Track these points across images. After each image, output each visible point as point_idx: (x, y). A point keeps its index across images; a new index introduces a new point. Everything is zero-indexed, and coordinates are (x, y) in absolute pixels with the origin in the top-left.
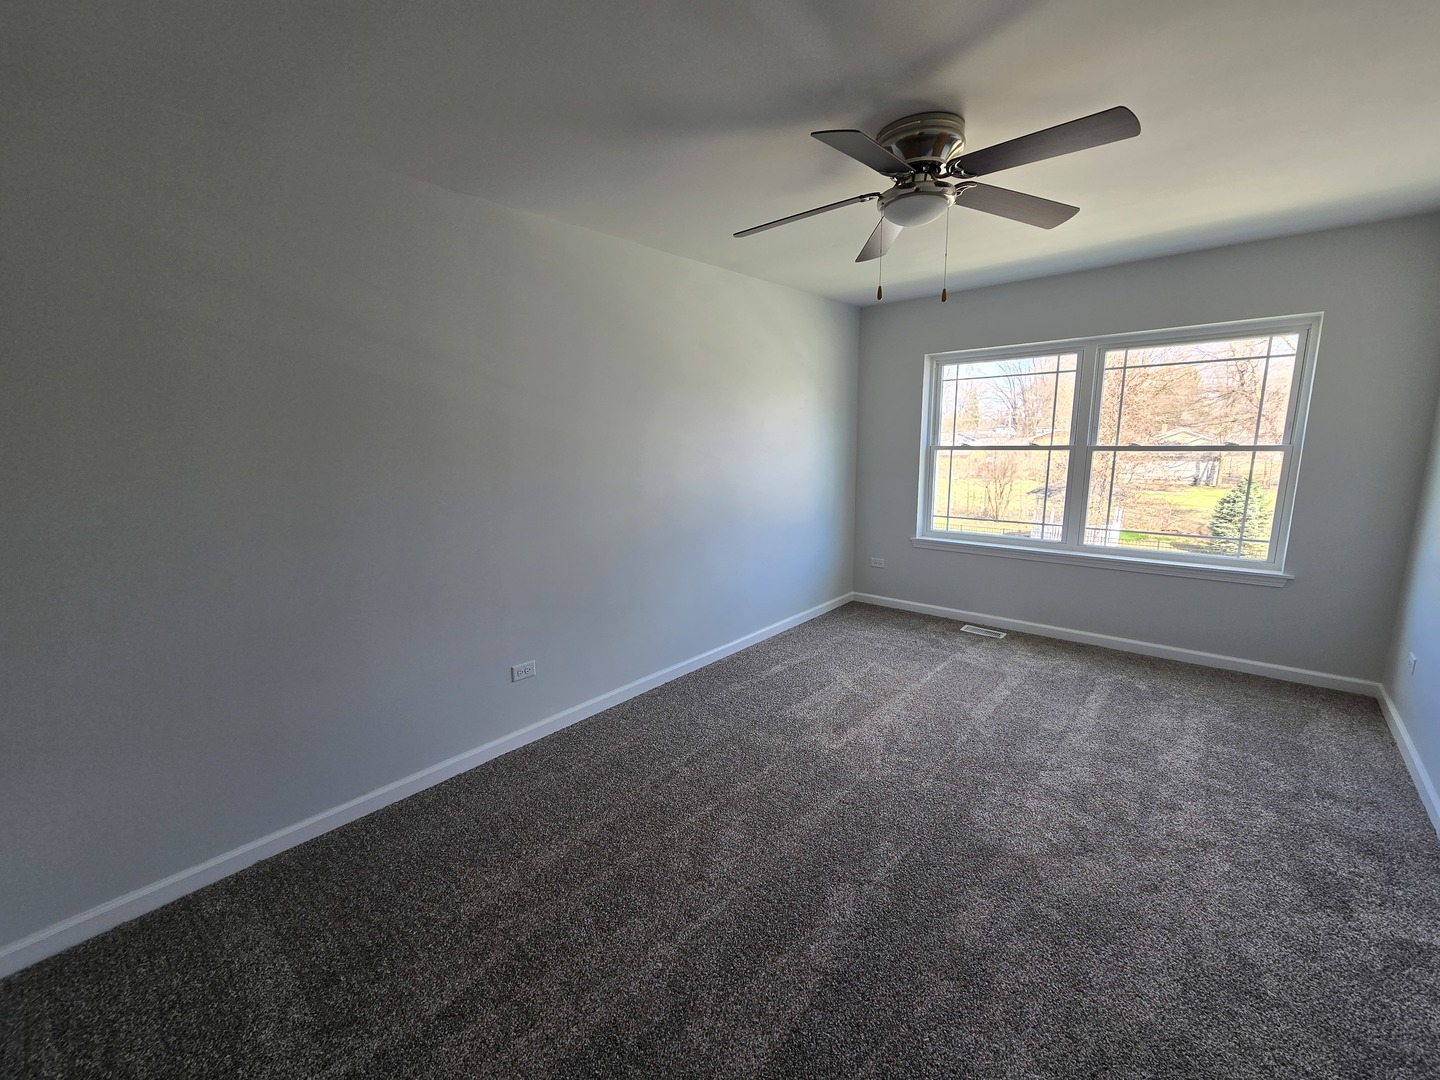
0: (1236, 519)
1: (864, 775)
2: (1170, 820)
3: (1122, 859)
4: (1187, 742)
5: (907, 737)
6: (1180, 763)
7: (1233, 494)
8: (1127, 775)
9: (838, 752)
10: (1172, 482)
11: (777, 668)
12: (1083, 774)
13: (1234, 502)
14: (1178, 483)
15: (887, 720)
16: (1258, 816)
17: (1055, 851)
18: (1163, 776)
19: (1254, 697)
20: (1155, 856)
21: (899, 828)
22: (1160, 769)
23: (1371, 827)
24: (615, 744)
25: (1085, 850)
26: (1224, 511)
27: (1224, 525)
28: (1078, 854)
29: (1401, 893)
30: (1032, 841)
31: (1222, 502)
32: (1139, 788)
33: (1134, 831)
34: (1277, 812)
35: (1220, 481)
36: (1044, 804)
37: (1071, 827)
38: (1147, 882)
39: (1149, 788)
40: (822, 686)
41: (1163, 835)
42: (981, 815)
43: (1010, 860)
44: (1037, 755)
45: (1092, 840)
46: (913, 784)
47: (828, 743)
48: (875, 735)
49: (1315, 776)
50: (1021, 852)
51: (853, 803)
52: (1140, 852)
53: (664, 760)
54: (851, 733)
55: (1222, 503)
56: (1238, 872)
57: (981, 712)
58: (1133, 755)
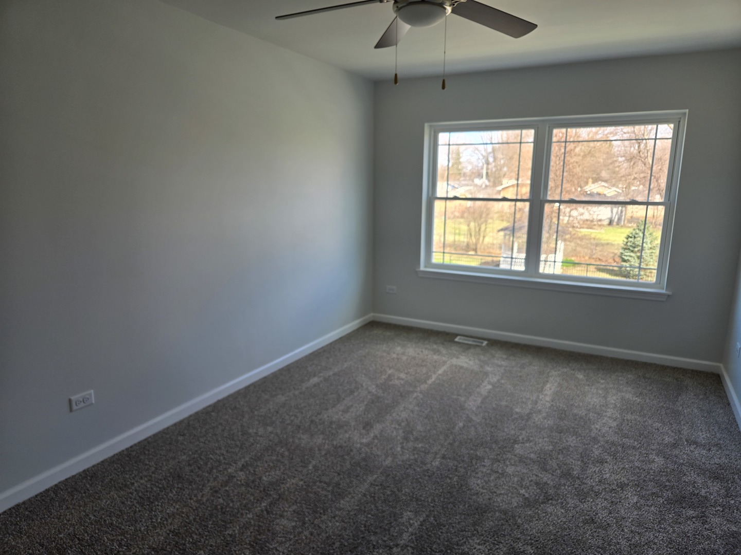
0: (636, 249)
1: (388, 461)
2: (600, 471)
3: (571, 502)
4: (608, 414)
5: (419, 428)
6: (605, 429)
7: (634, 232)
8: (572, 441)
9: (368, 445)
10: (595, 223)
11: (315, 380)
12: (544, 444)
13: (635, 237)
14: (599, 223)
15: (404, 415)
16: (653, 462)
17: (528, 503)
18: (595, 440)
19: (649, 379)
20: (592, 498)
21: (417, 500)
22: (593, 435)
23: (717, 461)
24: (174, 458)
25: (547, 499)
26: (629, 244)
27: (628, 254)
28: (543, 503)
29: (732, 502)
30: (512, 498)
31: (628, 237)
32: (580, 450)
33: (578, 482)
34: (664, 457)
35: (626, 222)
36: (519, 469)
37: (537, 484)
38: (587, 517)
39: (586, 449)
40: (352, 392)
41: (596, 482)
42: (475, 483)
43: (497, 514)
44: (513, 432)
45: (551, 492)
46: (425, 464)
47: (359, 439)
48: (395, 428)
49: (686, 430)
50: (504, 506)
51: (381, 485)
52: (582, 496)
53: (221, 468)
54: (377, 428)
55: (627, 239)
56: (642, 502)
57: (472, 403)
58: (576, 426)
